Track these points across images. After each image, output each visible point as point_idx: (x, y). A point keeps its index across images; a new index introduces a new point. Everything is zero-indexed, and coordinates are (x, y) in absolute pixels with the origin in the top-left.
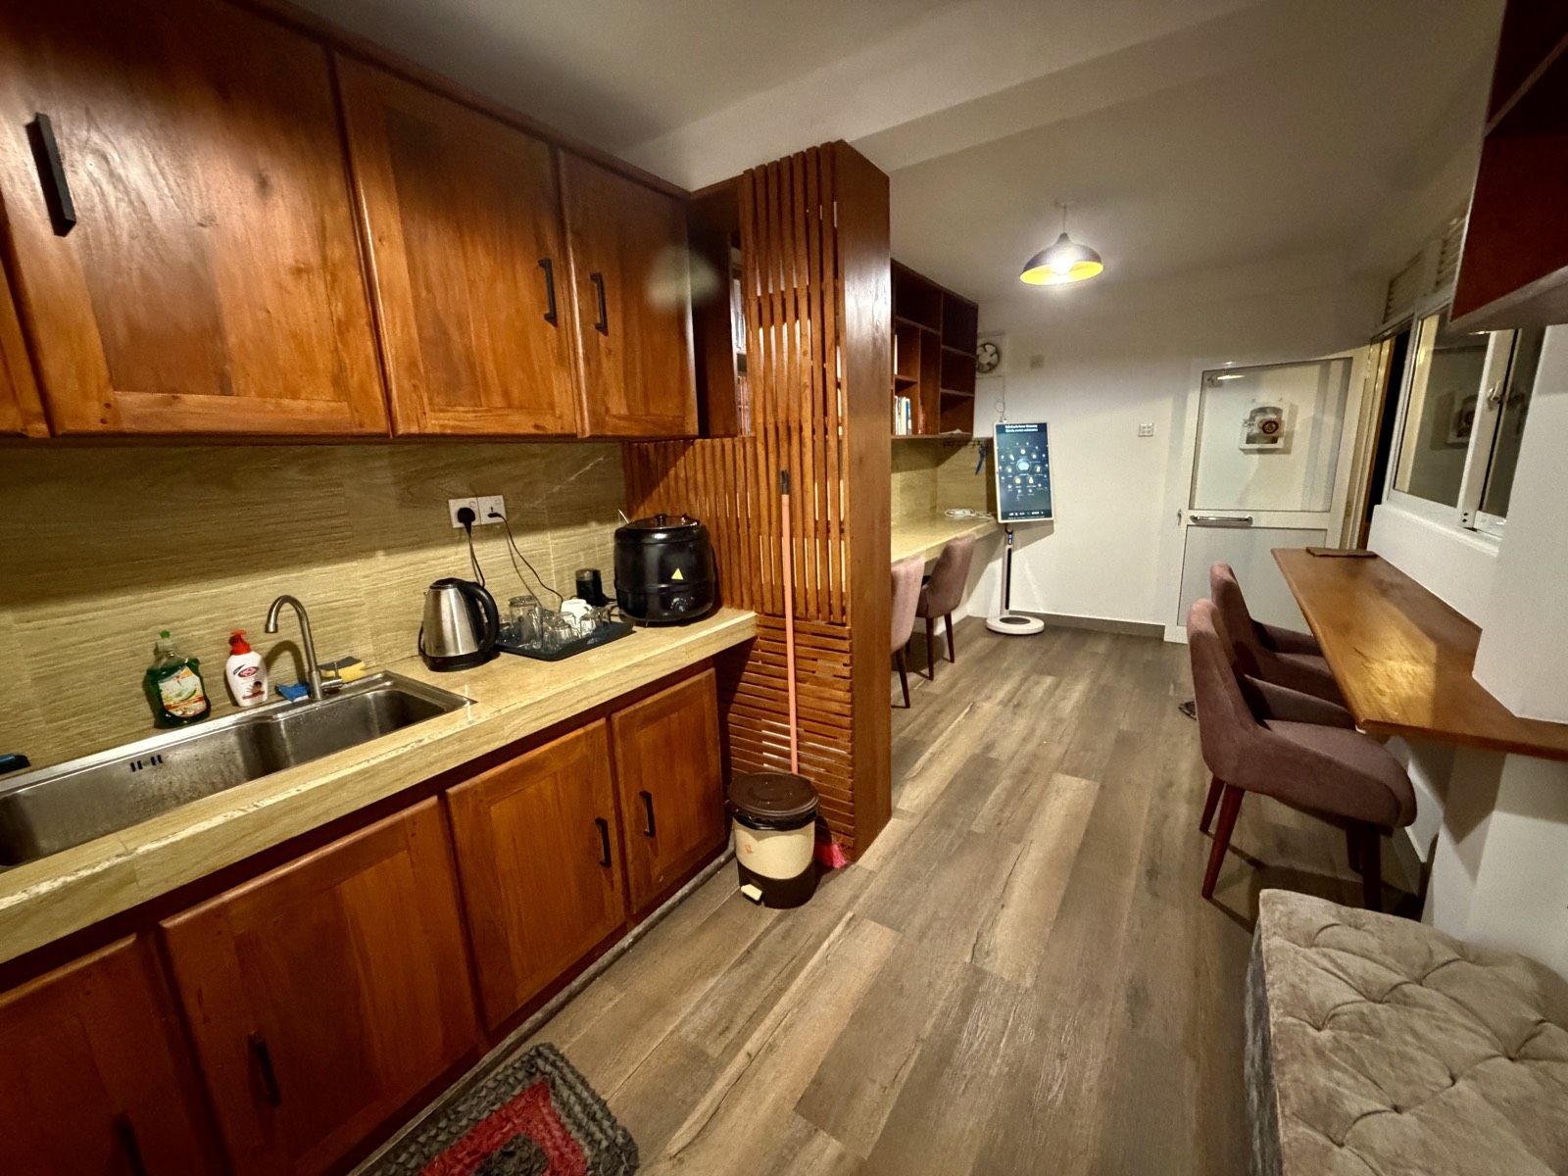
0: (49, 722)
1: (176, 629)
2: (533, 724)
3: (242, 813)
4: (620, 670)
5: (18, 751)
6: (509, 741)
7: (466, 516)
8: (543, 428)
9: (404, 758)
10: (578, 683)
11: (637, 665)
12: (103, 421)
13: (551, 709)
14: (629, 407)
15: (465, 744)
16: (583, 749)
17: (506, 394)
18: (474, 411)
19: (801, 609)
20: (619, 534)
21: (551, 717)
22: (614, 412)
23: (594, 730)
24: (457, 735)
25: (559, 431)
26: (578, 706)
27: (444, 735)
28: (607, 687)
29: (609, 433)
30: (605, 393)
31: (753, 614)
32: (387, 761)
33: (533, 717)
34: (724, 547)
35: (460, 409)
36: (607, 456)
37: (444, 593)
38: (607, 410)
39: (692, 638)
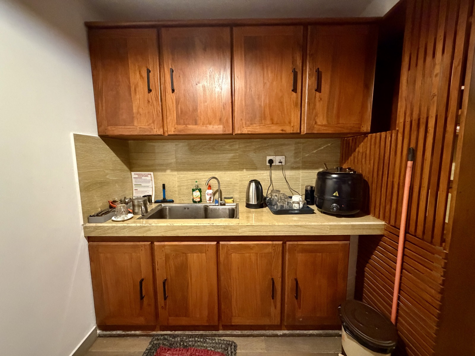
0: (178, 195)
1: (200, 181)
2: (250, 233)
3: (170, 225)
4: (291, 226)
5: (173, 199)
6: (240, 235)
7: (271, 162)
8: (285, 131)
9: (207, 227)
10: (271, 224)
11: (301, 226)
12: (174, 132)
13: (257, 230)
14: (327, 121)
15: (225, 230)
16: (269, 250)
17: (272, 120)
18: (259, 126)
19: (412, 229)
20: (319, 174)
21: (257, 233)
22: (319, 123)
23: (276, 244)
24: (223, 226)
25: (292, 132)
26: (270, 233)
27: (220, 225)
28: (283, 230)
29: (316, 132)
30: (316, 115)
31: (383, 223)
32: (203, 226)
33: (250, 230)
34: (374, 186)
35: (255, 125)
36: (332, 144)
37: (252, 183)
38: (316, 123)
39: (335, 223)
